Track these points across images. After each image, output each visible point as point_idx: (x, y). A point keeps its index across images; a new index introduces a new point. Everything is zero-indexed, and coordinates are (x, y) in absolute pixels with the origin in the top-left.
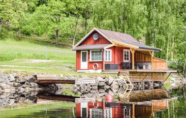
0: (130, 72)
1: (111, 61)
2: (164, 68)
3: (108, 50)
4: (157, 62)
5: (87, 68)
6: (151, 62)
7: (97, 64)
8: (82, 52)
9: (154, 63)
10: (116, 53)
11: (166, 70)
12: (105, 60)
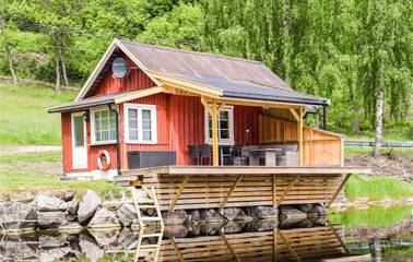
0: (161, 176)
1: (154, 140)
2: (335, 162)
3: (140, 107)
4: (314, 141)
5: (86, 167)
6: (297, 142)
7: (106, 152)
8: (73, 115)
9: (307, 147)
10: (175, 115)
11: (338, 167)
12: (127, 140)
